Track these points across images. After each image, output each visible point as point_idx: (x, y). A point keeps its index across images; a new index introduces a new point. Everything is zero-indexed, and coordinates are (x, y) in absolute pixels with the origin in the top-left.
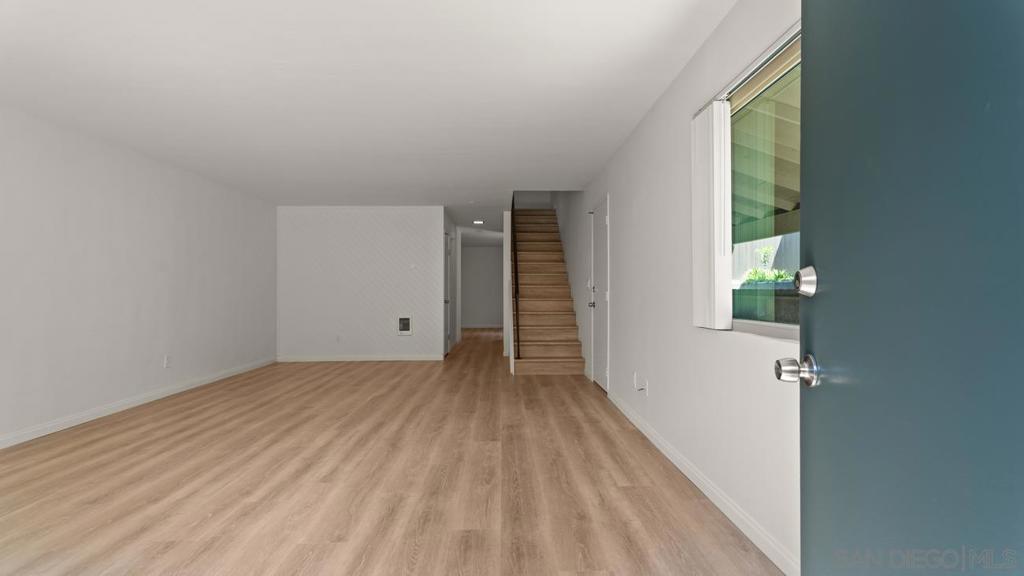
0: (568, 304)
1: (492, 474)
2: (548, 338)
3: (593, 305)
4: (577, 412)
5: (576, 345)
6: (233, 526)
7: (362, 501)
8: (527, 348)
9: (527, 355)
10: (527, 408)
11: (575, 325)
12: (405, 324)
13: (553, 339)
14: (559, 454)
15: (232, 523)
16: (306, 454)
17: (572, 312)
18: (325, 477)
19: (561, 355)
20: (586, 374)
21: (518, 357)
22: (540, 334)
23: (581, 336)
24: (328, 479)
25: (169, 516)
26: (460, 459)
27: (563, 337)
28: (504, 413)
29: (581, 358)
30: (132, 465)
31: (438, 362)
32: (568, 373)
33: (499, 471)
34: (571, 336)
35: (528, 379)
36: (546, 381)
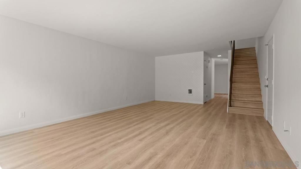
0: (258, 86)
1: (194, 154)
2: (246, 100)
3: (267, 86)
4: (251, 134)
5: (261, 103)
6: (110, 148)
7: (144, 151)
8: (235, 103)
9: (235, 106)
10: (226, 128)
11: (261, 95)
12: (190, 91)
13: (248, 100)
14: (231, 153)
15: (109, 147)
16: (142, 130)
17: (259, 89)
18: (141, 139)
19: (252, 107)
20: (264, 116)
21: (230, 106)
22: (242, 97)
23: (263, 100)
24: (141, 140)
25: (101, 141)
26: (186, 144)
27: (253, 99)
28: (215, 128)
29: (263, 109)
30: (106, 124)
31: (201, 105)
32: (254, 115)
33: (198, 153)
34: (258, 99)
35: (234, 115)
36: (242, 117)
